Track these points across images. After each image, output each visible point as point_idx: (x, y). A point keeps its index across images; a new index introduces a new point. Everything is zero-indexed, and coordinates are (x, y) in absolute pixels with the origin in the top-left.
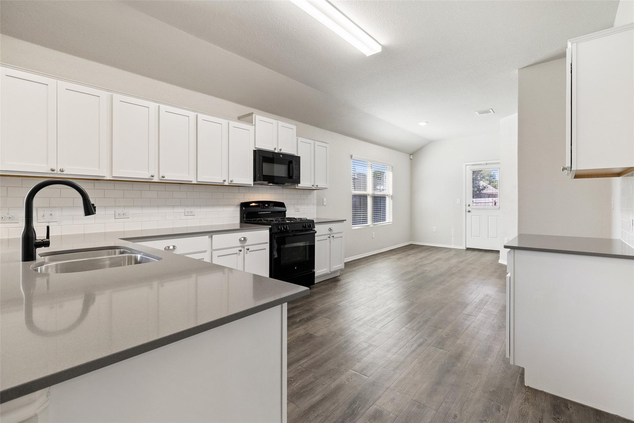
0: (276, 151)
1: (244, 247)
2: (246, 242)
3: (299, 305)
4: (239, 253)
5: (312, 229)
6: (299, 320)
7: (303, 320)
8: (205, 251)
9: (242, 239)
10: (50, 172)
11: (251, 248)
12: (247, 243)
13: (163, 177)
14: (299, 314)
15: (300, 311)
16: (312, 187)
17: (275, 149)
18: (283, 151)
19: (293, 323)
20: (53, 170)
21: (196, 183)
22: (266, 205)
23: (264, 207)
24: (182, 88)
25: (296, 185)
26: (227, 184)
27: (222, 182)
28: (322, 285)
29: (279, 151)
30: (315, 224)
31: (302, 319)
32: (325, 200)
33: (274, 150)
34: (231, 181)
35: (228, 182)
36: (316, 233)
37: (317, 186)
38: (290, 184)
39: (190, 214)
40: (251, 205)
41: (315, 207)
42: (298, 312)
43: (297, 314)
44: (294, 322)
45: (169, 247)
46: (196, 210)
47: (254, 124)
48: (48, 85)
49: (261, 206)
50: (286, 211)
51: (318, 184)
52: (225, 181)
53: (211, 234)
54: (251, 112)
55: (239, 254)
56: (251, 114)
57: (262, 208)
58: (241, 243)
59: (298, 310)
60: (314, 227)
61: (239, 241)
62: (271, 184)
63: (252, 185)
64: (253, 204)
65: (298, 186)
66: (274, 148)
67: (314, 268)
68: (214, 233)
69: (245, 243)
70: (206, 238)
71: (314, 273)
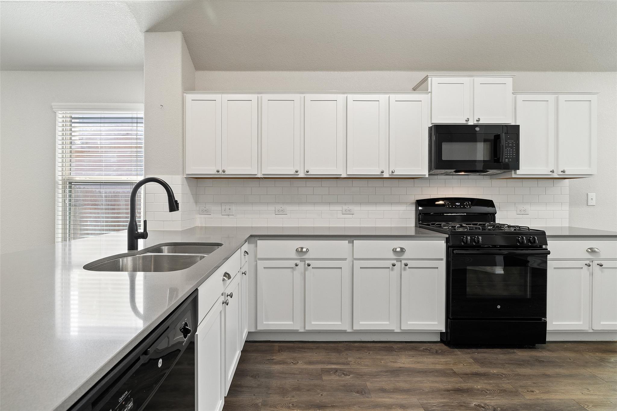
0: (471, 123)
1: (401, 261)
2: (404, 254)
3: (494, 374)
4: (392, 268)
5: (541, 247)
6: (477, 404)
7: (483, 407)
8: (345, 259)
9: (398, 250)
10: (217, 173)
11: (411, 264)
12: (405, 256)
13: (308, 172)
14: (483, 392)
15: (488, 387)
16: (551, 173)
17: (468, 120)
18: (482, 122)
19: (461, 406)
20: (218, 171)
21: (345, 176)
22: (457, 204)
23: (452, 206)
24: (339, 72)
25: (513, 172)
26: (388, 176)
27: (379, 173)
28: (566, 350)
29: (476, 122)
30: (547, 239)
31: (483, 405)
32: (592, 195)
33: (465, 122)
34: (392, 172)
35: (389, 173)
36: (549, 254)
37: (564, 172)
38: (500, 172)
39: (348, 212)
40: (437, 203)
41: (566, 208)
42: (485, 386)
43: (478, 390)
44: (464, 403)
45: (302, 248)
46: (356, 209)
47: (429, 90)
48: (216, 100)
49: (447, 205)
50: (496, 213)
51: (565, 169)
52: (382, 172)
53: (352, 239)
54: (425, 76)
55: (392, 270)
56: (425, 79)
57: (449, 207)
58: (395, 255)
59: (486, 381)
60: (546, 244)
61: (392, 251)
62: (463, 173)
63: (427, 176)
64: (441, 202)
65: (515, 173)
66: (466, 118)
67: (545, 315)
68: (356, 238)
69: (401, 256)
70: (345, 243)
71: (545, 323)
